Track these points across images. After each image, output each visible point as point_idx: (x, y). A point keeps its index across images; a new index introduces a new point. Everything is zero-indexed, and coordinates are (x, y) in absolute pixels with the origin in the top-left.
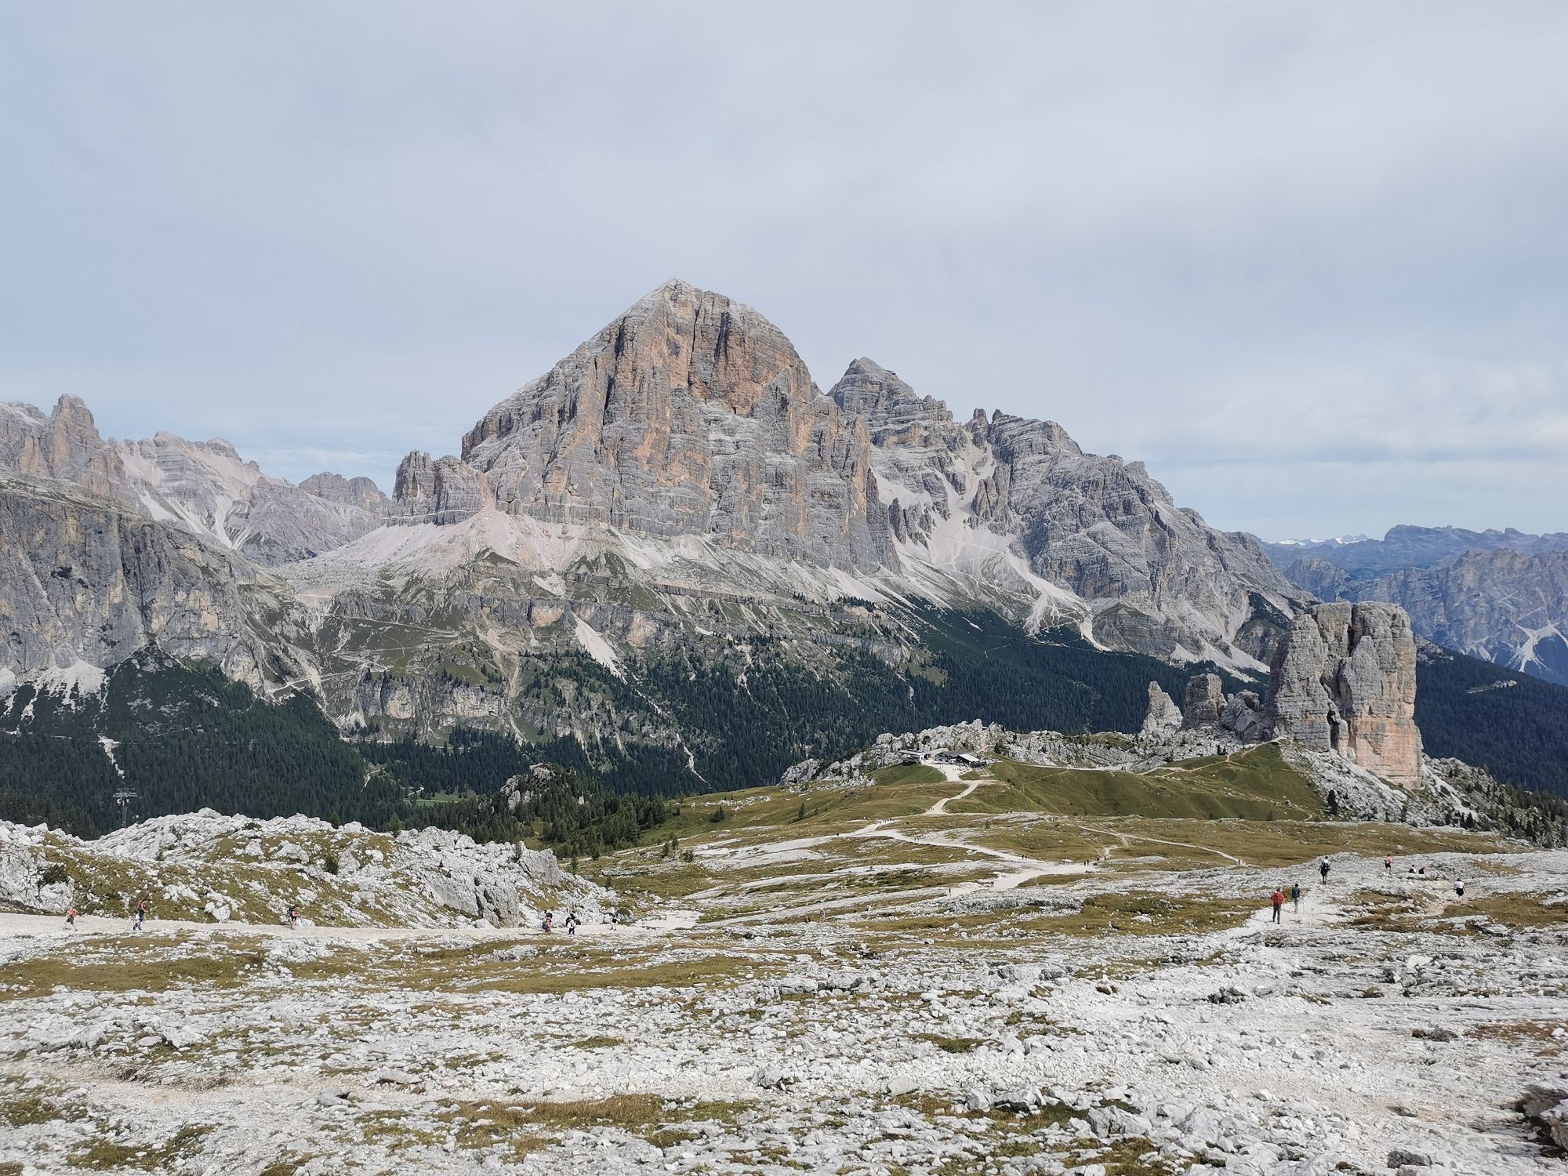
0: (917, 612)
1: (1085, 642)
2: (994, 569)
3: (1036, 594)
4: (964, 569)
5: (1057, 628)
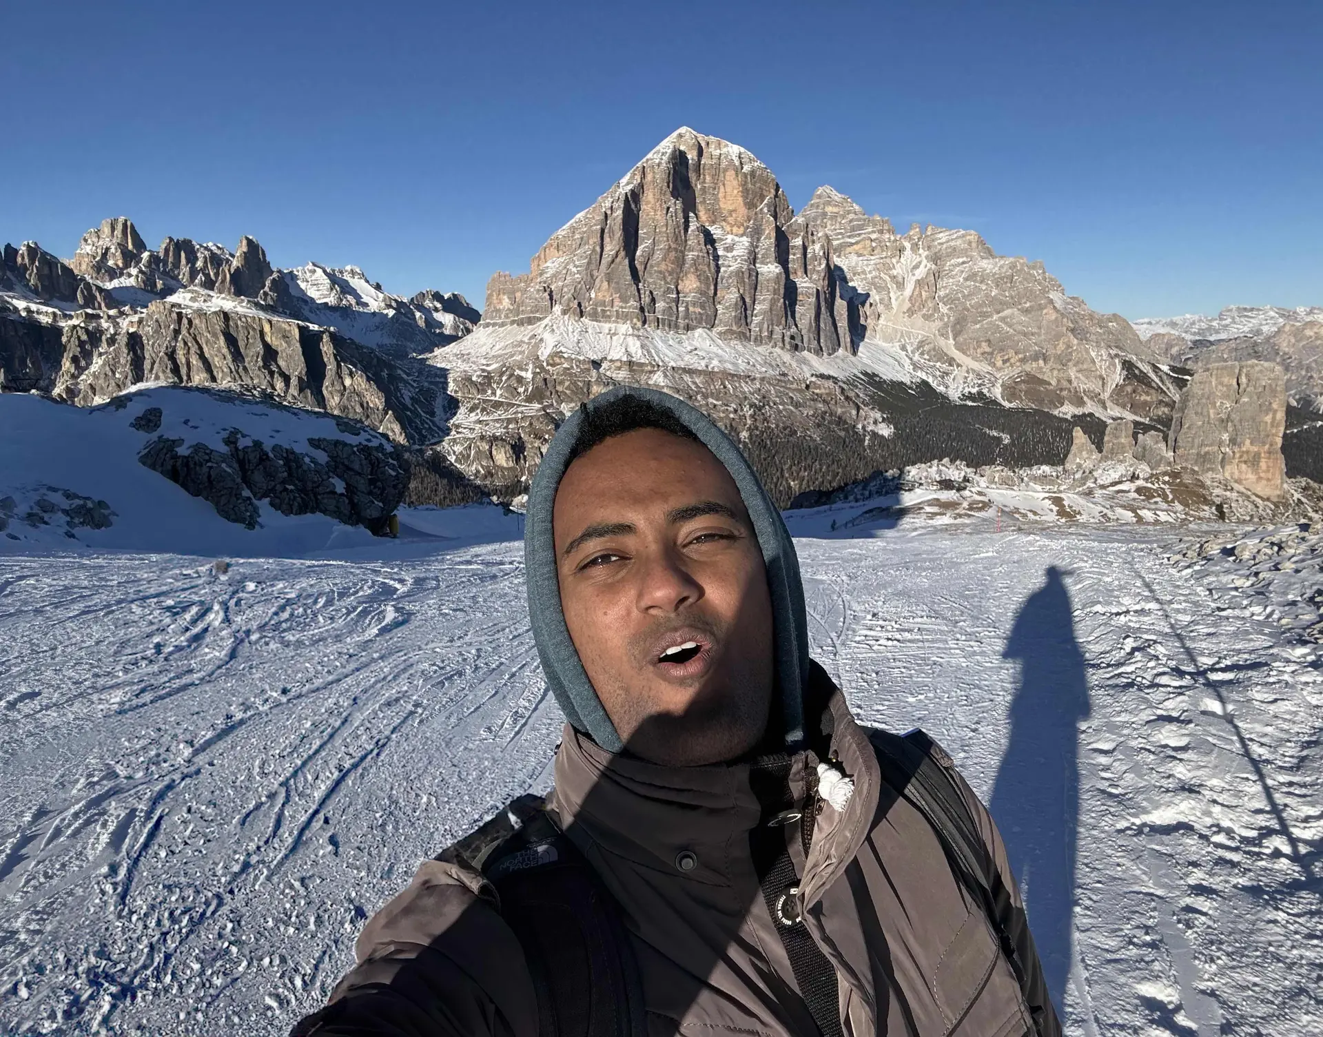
0: (869, 383)
1: (995, 402)
2: (926, 348)
3: (958, 365)
4: (903, 348)
5: (974, 391)
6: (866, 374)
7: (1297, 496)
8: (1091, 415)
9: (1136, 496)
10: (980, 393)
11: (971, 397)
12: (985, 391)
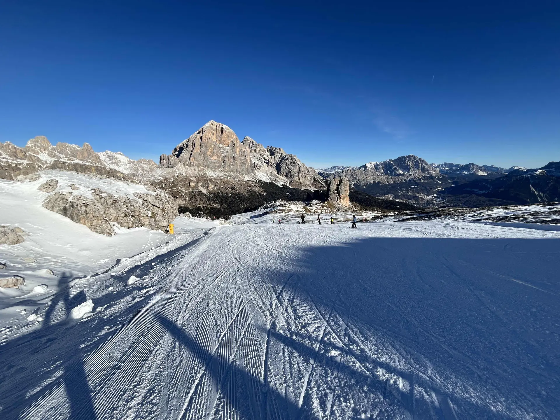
0: (260, 182)
1: (288, 186)
2: (272, 174)
3: (280, 178)
4: (267, 174)
5: (283, 184)
6: (259, 180)
7: (352, 205)
8: (308, 189)
9: (321, 207)
10: (285, 184)
11: (282, 185)
12: (286, 184)
